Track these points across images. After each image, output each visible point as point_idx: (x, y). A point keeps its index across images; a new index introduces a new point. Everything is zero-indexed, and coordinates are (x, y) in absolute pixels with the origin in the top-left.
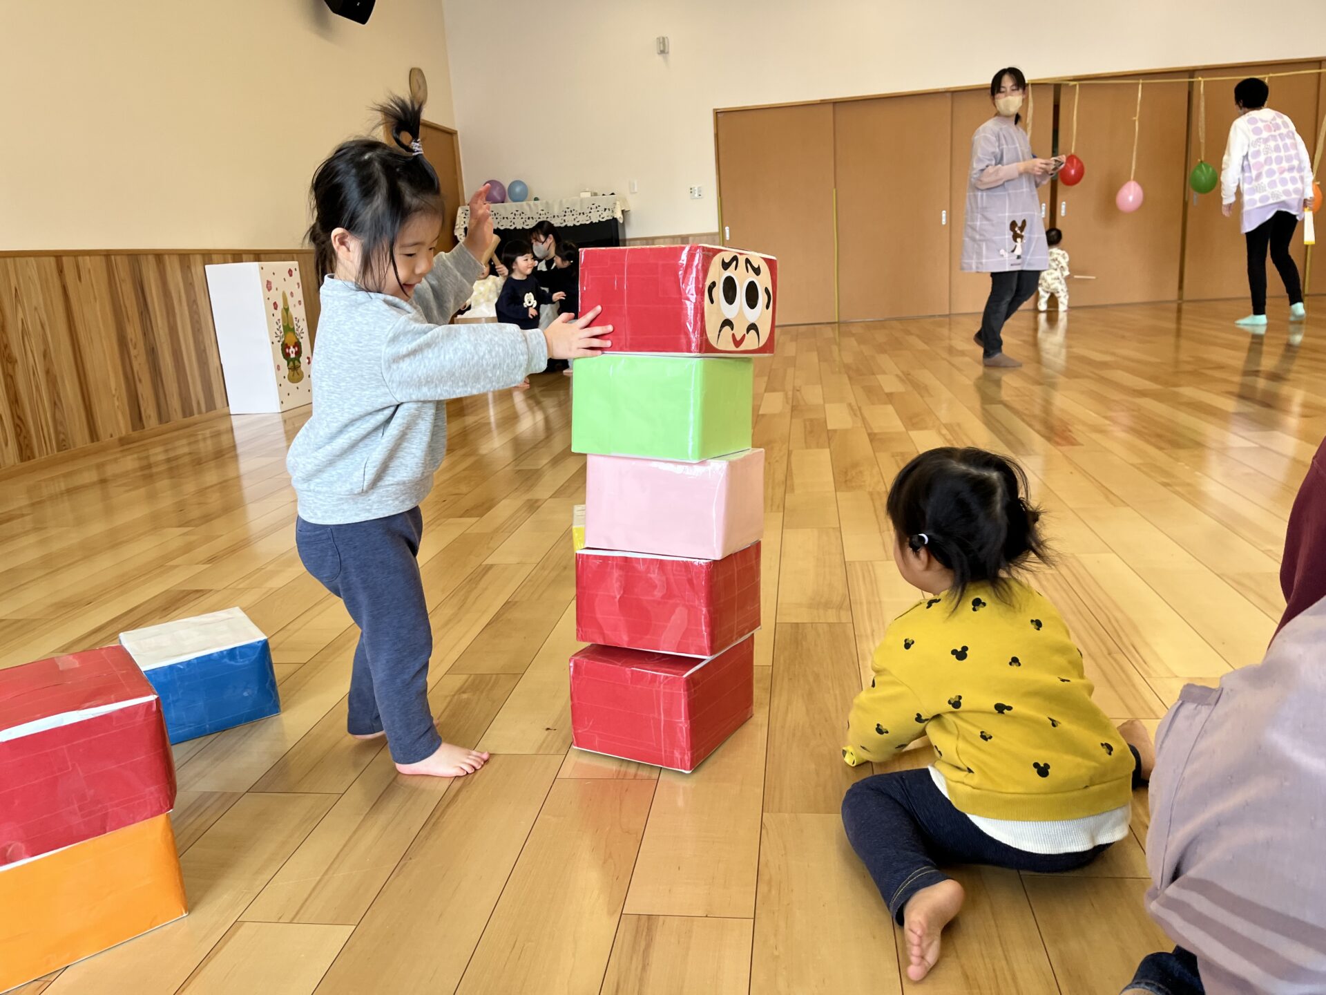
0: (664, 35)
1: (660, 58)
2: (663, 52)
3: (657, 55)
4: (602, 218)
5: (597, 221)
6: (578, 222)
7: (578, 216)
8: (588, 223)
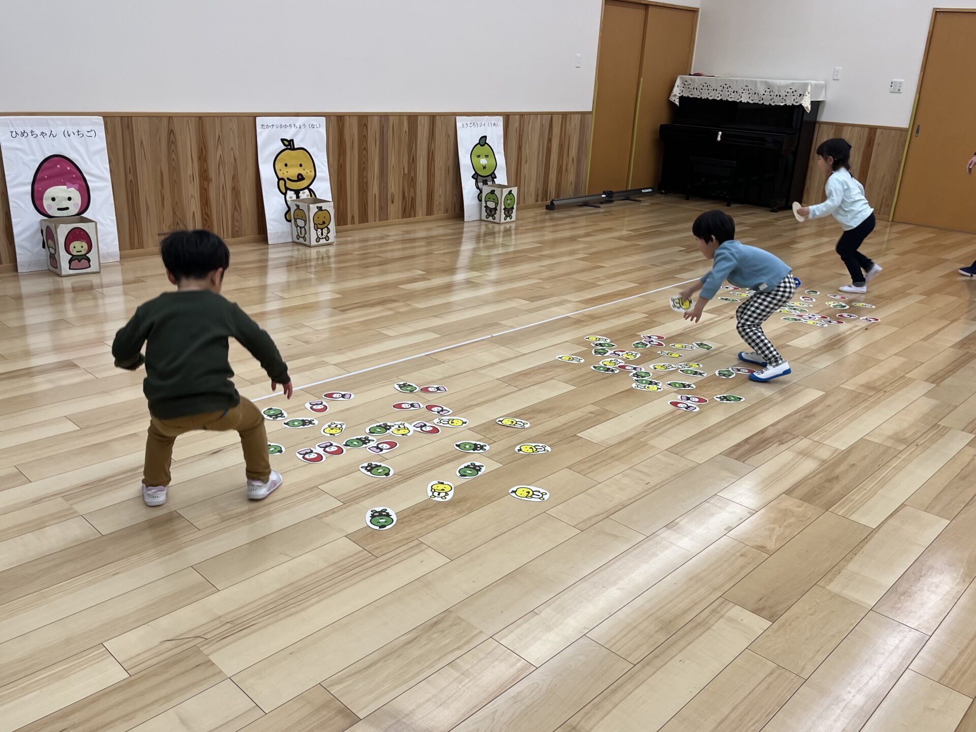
4: (796, 102)
5: (791, 105)
6: (774, 102)
7: (775, 97)
8: (782, 104)
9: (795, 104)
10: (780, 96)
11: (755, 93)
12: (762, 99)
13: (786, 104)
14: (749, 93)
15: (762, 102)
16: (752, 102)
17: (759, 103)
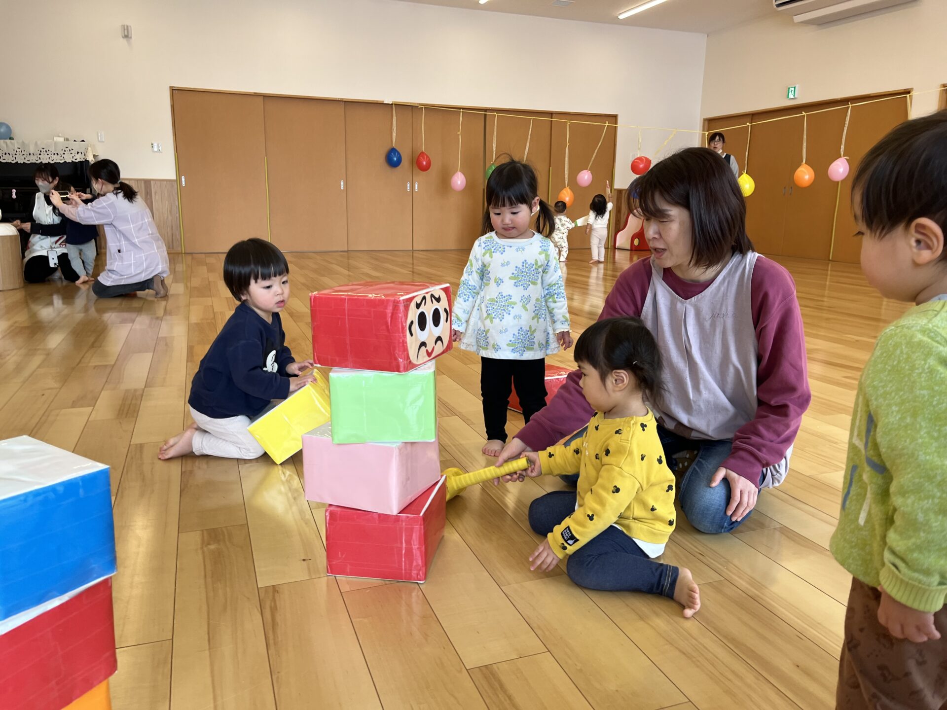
0: (128, 24)
1: (125, 41)
2: (127, 36)
3: (122, 39)
4: (76, 159)
5: (71, 161)
6: (53, 160)
7: (52, 156)
8: (62, 162)
9: (74, 161)
10: (58, 154)
11: (30, 154)
12: (40, 158)
13: (65, 162)
14: (23, 155)
15: (39, 162)
16: (29, 162)
17: (37, 162)
